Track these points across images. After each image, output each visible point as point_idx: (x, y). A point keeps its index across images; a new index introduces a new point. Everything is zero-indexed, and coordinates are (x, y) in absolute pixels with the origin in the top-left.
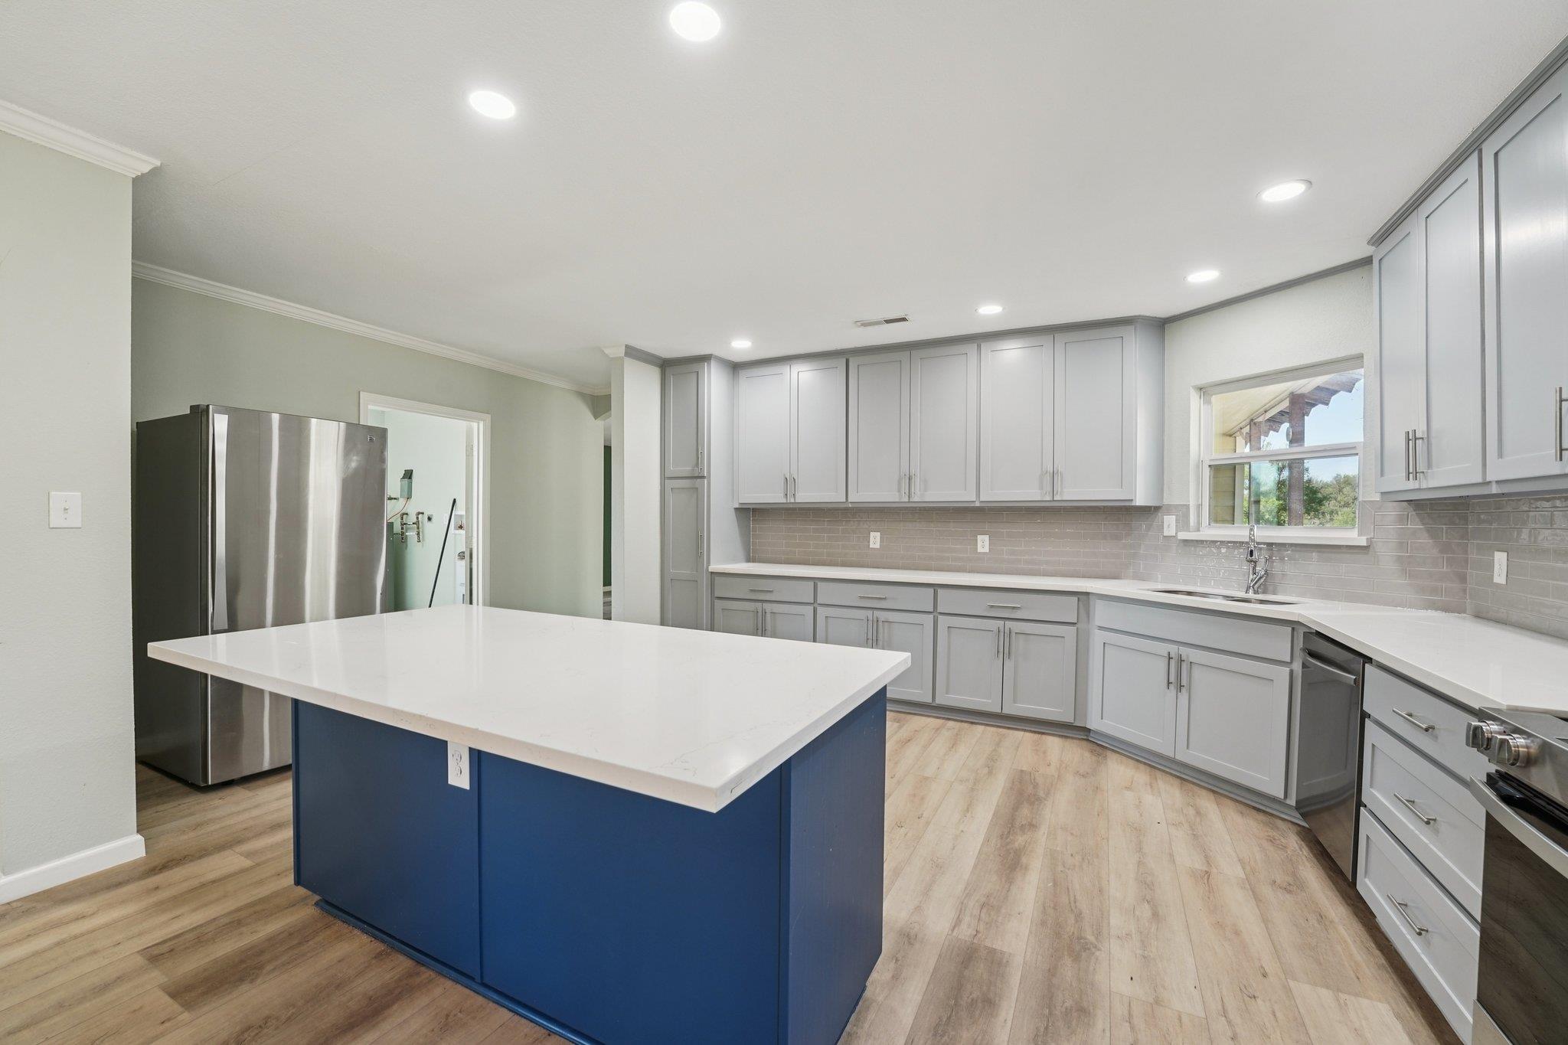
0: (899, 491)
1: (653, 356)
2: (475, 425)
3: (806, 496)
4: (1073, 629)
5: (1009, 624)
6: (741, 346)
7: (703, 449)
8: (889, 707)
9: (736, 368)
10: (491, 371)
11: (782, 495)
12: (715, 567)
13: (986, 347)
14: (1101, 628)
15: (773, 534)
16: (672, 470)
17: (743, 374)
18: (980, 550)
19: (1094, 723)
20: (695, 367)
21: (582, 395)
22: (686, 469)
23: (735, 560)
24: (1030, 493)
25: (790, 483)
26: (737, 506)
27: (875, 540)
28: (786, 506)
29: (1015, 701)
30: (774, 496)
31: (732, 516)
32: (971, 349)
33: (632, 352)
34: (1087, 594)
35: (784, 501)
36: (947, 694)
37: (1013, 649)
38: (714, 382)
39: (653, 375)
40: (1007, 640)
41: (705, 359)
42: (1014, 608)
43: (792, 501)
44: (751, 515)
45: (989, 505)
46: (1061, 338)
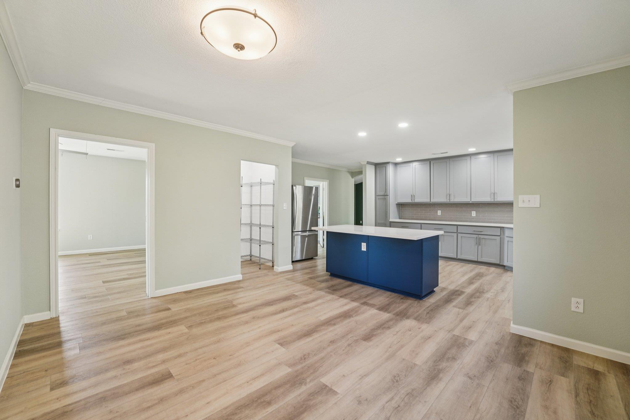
0: (446, 199)
1: (373, 163)
2: (325, 183)
3: (417, 200)
4: (499, 237)
5: (479, 236)
6: (399, 160)
7: (387, 188)
8: (439, 258)
9: (396, 164)
10: (329, 168)
11: (410, 200)
12: (391, 220)
13: (473, 157)
14: (507, 237)
15: (408, 212)
16: (378, 193)
17: (398, 166)
18: (473, 215)
19: (505, 263)
20: (384, 165)
21: (349, 172)
22: (382, 193)
23: (396, 219)
24: (487, 199)
25: (413, 196)
26: (397, 203)
27: (439, 213)
28: (412, 203)
29: (481, 257)
30: (408, 200)
31: (395, 206)
32: (468, 158)
33: (368, 163)
34: (504, 227)
35: (411, 202)
36: (461, 255)
37: (481, 244)
38: (390, 169)
39: (373, 167)
40: (479, 241)
41: (388, 163)
42: (481, 231)
43: (414, 201)
44: (401, 206)
45: (475, 202)
46: (496, 155)
